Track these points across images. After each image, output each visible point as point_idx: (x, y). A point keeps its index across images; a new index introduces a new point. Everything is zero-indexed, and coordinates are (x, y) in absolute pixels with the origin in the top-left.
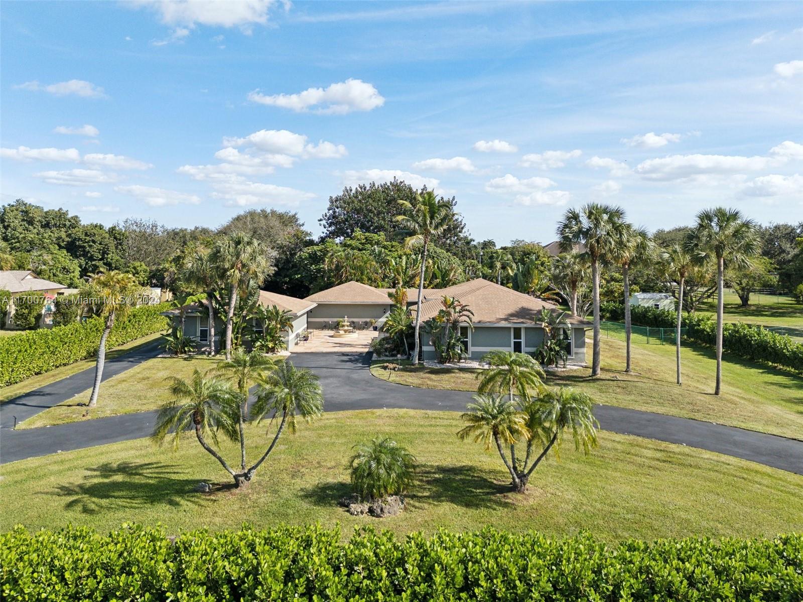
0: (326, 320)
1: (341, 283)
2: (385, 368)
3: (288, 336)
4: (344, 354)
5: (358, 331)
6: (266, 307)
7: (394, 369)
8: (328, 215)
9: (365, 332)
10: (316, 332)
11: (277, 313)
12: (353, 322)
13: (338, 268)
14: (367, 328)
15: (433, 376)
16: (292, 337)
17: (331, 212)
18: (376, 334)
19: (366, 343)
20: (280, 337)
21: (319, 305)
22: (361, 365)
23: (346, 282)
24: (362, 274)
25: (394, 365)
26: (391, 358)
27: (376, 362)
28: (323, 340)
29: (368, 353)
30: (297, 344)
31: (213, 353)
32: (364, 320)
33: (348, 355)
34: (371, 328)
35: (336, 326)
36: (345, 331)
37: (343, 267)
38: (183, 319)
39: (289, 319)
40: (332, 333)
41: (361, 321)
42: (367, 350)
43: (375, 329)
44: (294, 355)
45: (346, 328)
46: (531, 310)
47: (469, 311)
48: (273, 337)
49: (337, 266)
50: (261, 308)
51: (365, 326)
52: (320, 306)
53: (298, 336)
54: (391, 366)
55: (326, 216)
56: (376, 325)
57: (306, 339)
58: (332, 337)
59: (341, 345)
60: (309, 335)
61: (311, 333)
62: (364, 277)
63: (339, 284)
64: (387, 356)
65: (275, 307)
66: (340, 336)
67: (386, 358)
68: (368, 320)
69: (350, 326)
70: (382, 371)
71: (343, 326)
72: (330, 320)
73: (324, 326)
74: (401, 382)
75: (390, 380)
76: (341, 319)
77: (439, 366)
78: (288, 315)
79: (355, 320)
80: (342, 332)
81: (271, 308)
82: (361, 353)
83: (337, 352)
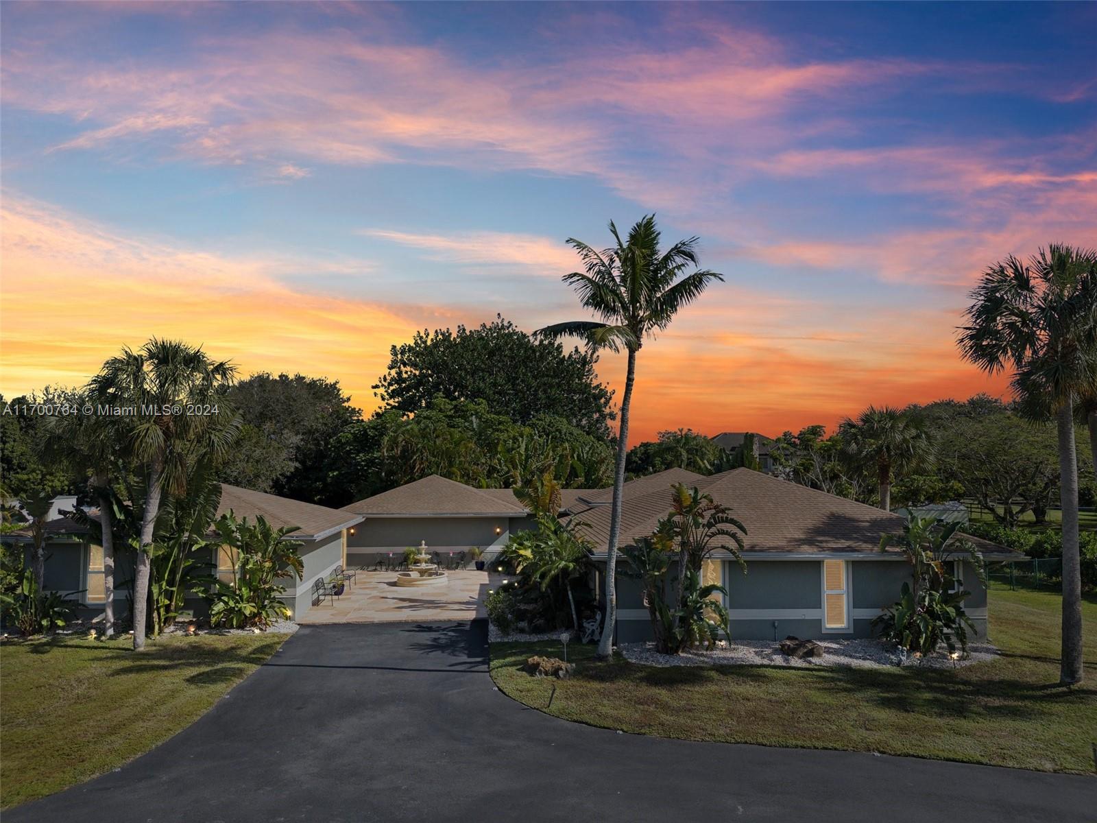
0: (383, 550)
1: (412, 480)
2: (532, 669)
3: (294, 586)
4: (422, 627)
5: (446, 572)
6: (240, 521)
7: (555, 673)
8: (388, 378)
9: (460, 573)
10: (361, 575)
11: (266, 534)
12: (436, 554)
13: (406, 454)
14: (465, 567)
15: (663, 693)
16: (303, 588)
17: (393, 372)
18: (484, 577)
19: (467, 599)
20: (271, 589)
21: (367, 519)
22: (464, 658)
23: (421, 477)
24: (451, 464)
25: (556, 662)
26: (535, 638)
27: (502, 650)
28: (375, 593)
29: (475, 622)
30: (316, 603)
31: (110, 632)
32: (458, 549)
33: (430, 629)
34: (473, 566)
35: (403, 562)
36: (422, 573)
37: (414, 453)
38: (40, 551)
39: (295, 548)
40: (393, 576)
41: (451, 550)
42: (471, 615)
43: (480, 566)
44: (307, 631)
45: (423, 566)
46: (858, 521)
47: (732, 522)
48: (255, 590)
49: (404, 450)
50: (229, 522)
51: (460, 561)
52: (369, 521)
53: (318, 585)
54: (546, 663)
55: (385, 379)
56: (481, 558)
57: (338, 590)
58: (394, 584)
59: (415, 603)
60: (346, 583)
61: (349, 577)
62: (454, 469)
63: (406, 483)
64: (522, 631)
65: (261, 520)
66: (411, 583)
67: (523, 638)
68: (466, 549)
69: (431, 561)
70: (524, 680)
71: (416, 562)
72: (391, 551)
73: (381, 563)
74: (586, 718)
75: (553, 707)
76: (413, 549)
77: (662, 662)
78: (293, 538)
79: (441, 549)
80: (414, 575)
81: (252, 522)
82: (460, 624)
83: (406, 623)
